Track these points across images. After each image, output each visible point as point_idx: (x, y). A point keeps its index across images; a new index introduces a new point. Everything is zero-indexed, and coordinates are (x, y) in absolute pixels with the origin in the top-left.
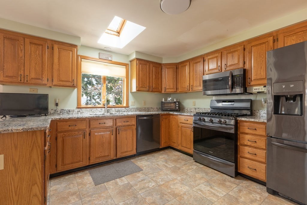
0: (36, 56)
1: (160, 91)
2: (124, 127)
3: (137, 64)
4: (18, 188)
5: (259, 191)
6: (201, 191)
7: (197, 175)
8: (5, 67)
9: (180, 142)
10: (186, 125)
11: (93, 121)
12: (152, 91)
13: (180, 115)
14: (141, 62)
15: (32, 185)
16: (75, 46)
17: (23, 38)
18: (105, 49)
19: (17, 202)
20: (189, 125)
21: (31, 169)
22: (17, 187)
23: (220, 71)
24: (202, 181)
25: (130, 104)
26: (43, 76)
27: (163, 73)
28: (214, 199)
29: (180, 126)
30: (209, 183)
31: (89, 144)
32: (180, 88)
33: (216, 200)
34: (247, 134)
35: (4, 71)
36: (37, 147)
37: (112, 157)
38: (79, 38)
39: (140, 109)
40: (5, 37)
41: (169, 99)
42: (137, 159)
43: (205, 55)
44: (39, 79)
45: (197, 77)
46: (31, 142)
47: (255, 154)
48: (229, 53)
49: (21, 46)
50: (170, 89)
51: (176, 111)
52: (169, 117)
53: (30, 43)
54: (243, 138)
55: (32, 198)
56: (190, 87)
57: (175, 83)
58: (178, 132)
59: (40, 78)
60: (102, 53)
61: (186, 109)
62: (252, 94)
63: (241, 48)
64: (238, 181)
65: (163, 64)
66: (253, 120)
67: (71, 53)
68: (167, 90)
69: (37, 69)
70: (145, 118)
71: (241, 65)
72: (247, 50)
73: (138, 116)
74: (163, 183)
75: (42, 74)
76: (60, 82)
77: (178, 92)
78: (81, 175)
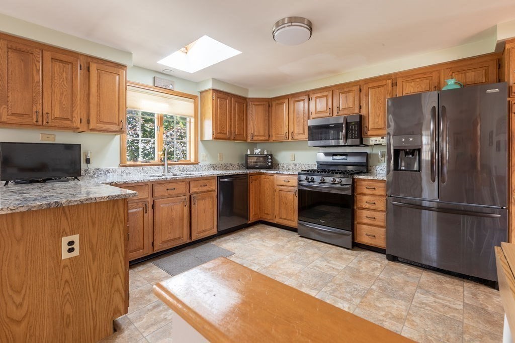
0: (61, 80)
1: (245, 138)
2: (200, 194)
3: (213, 97)
4: (97, 282)
5: (379, 259)
6: (318, 267)
7: (308, 252)
8: (10, 99)
9: (277, 213)
10: (287, 188)
11: (158, 186)
12: (234, 140)
13: (277, 173)
14: (219, 94)
15: (113, 277)
16: (123, 67)
17: (40, 49)
18: (164, 72)
19: (96, 301)
20: (290, 188)
21: (111, 254)
22: (96, 280)
23: (331, 115)
24: (316, 257)
25: (200, 160)
26: (74, 114)
27: (249, 112)
28: (335, 273)
29: (277, 190)
30: (324, 258)
31: (152, 221)
32: (273, 135)
33: (337, 273)
34: (365, 195)
35: (8, 105)
36: (120, 222)
37: (186, 240)
38: (129, 54)
39: (215, 167)
40: (9, 46)
41: (257, 151)
42: (218, 240)
43: (310, 91)
44: (67, 119)
45: (299, 120)
46: (112, 215)
47: (374, 218)
48: (343, 93)
49: (37, 64)
50: (260, 136)
51: (269, 168)
52: (260, 177)
53: (52, 59)
54: (360, 200)
55: (114, 294)
56: (290, 135)
57: (267, 128)
58: (274, 198)
59: (69, 117)
60: (159, 78)
61: (282, 165)
62: (368, 146)
63: (356, 88)
64: (355, 252)
65: (250, 98)
66: (371, 178)
67: (117, 77)
68: (255, 138)
69: (64, 103)
70: (226, 180)
71: (357, 111)
72: (364, 92)
73: (220, 177)
74: (268, 265)
75: (72, 112)
76: (101, 125)
77: (271, 140)
78: (143, 269)
